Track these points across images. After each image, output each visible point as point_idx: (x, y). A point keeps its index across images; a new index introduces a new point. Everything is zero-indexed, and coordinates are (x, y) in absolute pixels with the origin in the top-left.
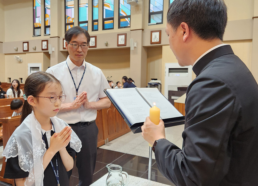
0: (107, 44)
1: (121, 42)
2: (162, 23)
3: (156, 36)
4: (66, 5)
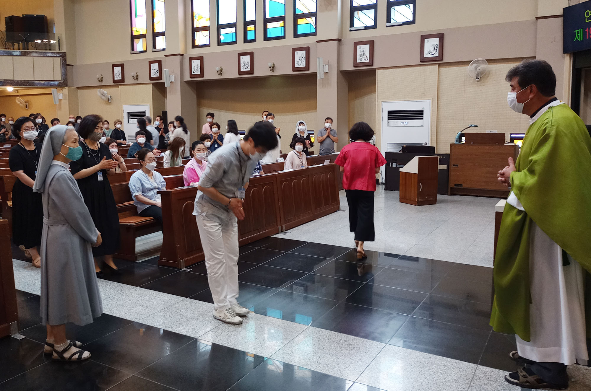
0: (274, 66)
1: (300, 63)
2: (375, 27)
3: (363, 52)
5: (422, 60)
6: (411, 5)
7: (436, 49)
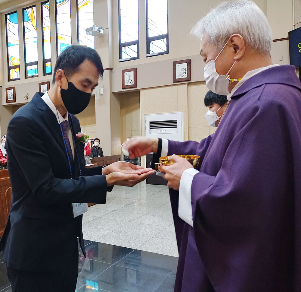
2: (138, 58)
3: (129, 78)
4: (8, 42)
5: (175, 80)
6: (165, 40)
7: (185, 71)
